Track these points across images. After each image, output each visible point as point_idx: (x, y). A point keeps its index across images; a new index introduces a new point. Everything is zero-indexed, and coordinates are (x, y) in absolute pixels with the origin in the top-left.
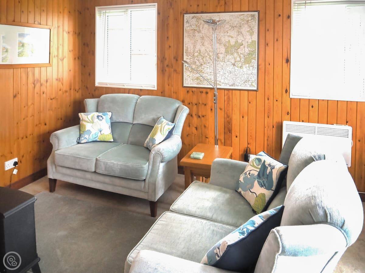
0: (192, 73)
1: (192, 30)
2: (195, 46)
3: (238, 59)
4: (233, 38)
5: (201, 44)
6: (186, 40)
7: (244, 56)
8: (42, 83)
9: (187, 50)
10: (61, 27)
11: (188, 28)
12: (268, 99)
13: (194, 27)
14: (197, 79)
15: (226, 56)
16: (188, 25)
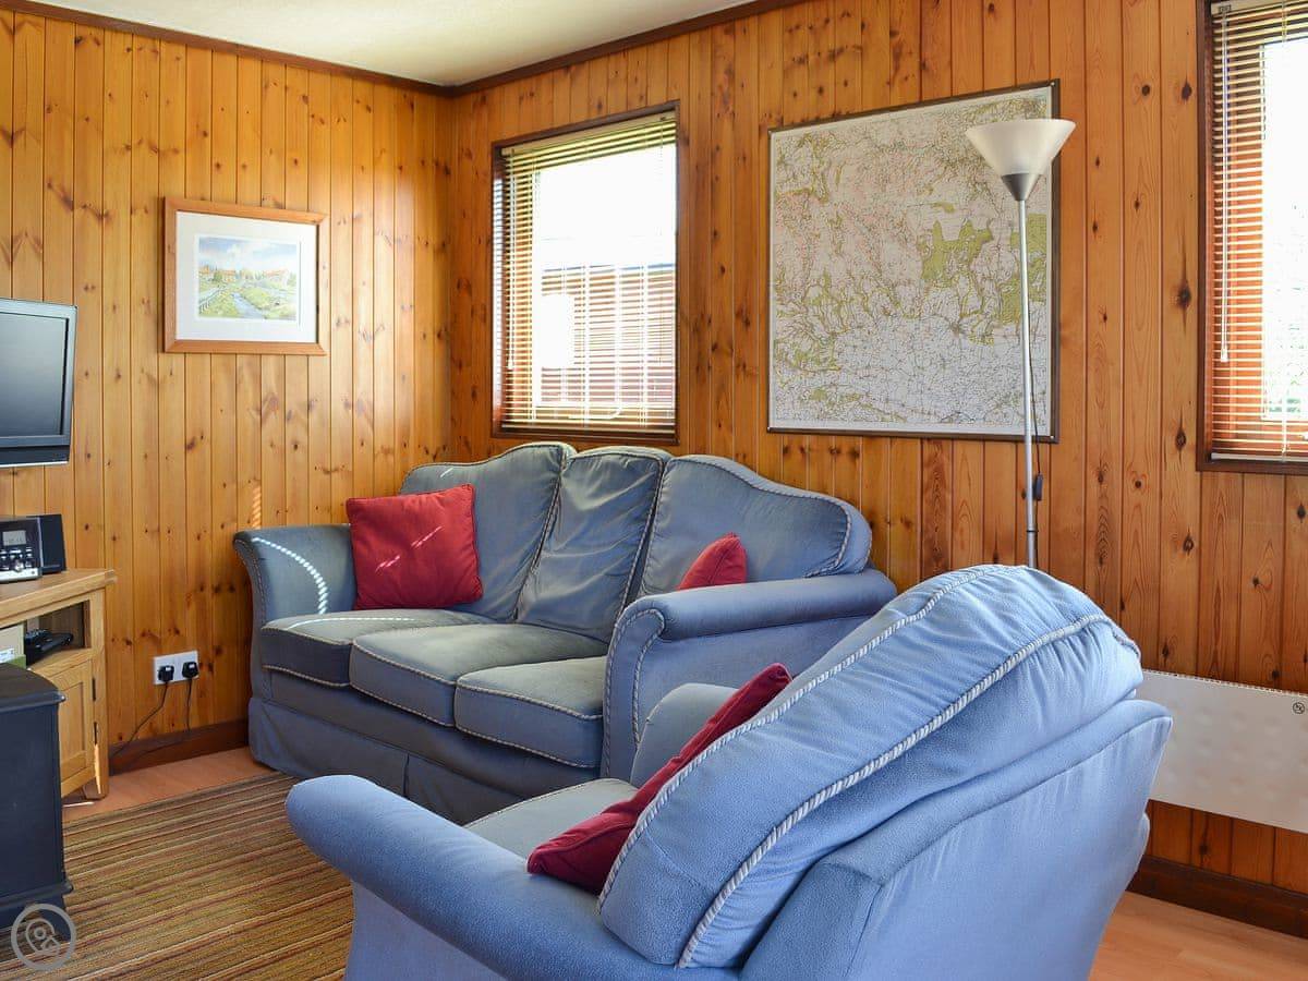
0: (799, 372)
1: (799, 193)
2: (808, 262)
3: (973, 302)
4: (953, 210)
5: (830, 250)
6: (778, 236)
7: (999, 289)
8: (290, 412)
9: (781, 279)
10: (367, 220)
11: (786, 189)
12: (1101, 480)
13: (805, 181)
14: (819, 394)
15: (928, 289)
16: (783, 175)
